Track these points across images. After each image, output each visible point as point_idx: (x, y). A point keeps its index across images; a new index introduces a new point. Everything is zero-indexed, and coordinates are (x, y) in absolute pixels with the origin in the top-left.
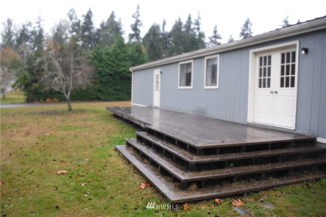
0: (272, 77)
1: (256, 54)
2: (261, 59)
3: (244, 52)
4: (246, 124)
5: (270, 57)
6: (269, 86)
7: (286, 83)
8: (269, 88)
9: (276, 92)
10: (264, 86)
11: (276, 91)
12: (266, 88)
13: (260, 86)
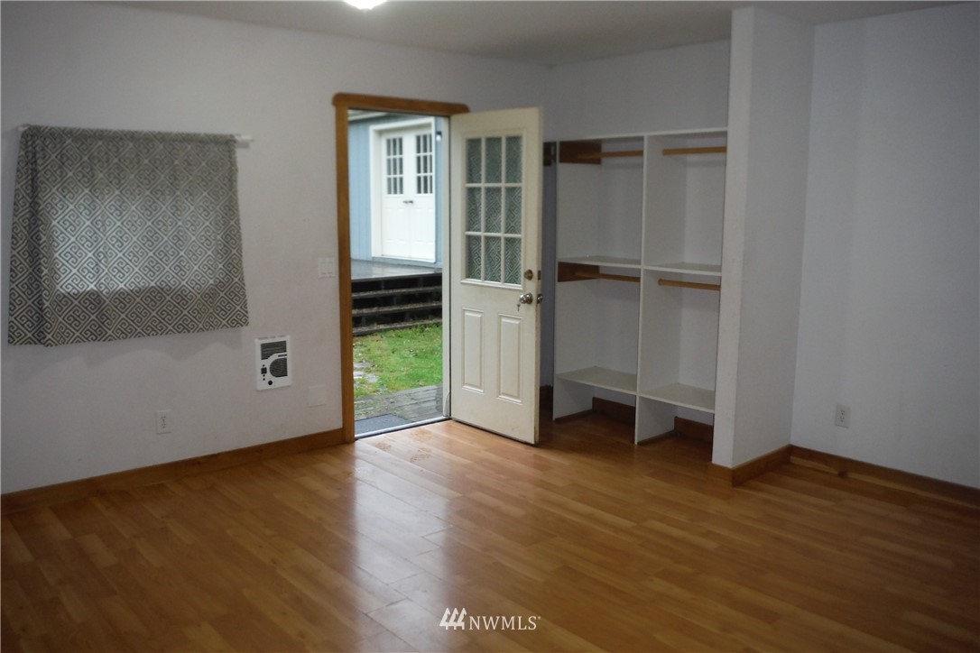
0: (405, 176)
1: (380, 133)
2: (388, 141)
3: (361, 127)
4: (370, 259)
5: (401, 140)
6: (401, 192)
7: (423, 185)
8: (401, 195)
9: (411, 202)
10: (395, 192)
11: (411, 199)
12: (398, 195)
13: (389, 192)
